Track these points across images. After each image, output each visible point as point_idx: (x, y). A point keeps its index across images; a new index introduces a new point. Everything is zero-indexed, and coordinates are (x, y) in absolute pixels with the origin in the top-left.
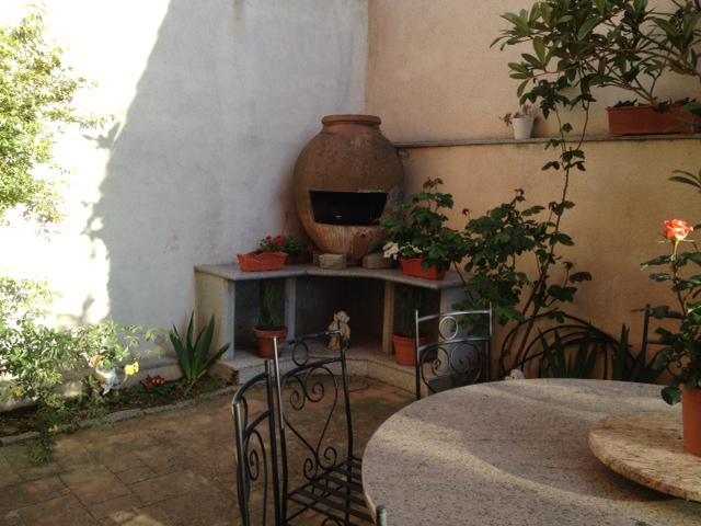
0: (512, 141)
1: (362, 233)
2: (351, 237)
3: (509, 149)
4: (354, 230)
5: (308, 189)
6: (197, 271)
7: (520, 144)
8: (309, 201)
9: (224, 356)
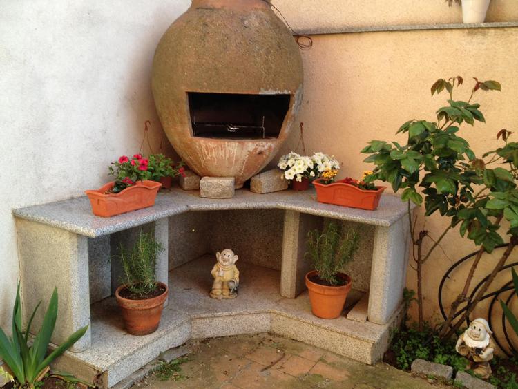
0: (460, 26)
1: (260, 149)
2: (245, 155)
3: (455, 37)
4: (251, 145)
5: (185, 89)
6: (17, 217)
7: (472, 29)
8: (185, 107)
9: (78, 345)
